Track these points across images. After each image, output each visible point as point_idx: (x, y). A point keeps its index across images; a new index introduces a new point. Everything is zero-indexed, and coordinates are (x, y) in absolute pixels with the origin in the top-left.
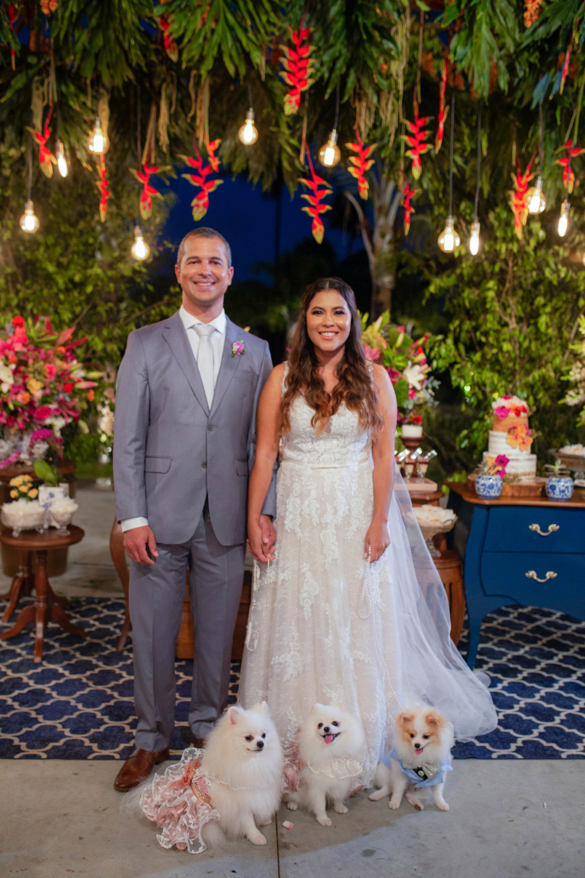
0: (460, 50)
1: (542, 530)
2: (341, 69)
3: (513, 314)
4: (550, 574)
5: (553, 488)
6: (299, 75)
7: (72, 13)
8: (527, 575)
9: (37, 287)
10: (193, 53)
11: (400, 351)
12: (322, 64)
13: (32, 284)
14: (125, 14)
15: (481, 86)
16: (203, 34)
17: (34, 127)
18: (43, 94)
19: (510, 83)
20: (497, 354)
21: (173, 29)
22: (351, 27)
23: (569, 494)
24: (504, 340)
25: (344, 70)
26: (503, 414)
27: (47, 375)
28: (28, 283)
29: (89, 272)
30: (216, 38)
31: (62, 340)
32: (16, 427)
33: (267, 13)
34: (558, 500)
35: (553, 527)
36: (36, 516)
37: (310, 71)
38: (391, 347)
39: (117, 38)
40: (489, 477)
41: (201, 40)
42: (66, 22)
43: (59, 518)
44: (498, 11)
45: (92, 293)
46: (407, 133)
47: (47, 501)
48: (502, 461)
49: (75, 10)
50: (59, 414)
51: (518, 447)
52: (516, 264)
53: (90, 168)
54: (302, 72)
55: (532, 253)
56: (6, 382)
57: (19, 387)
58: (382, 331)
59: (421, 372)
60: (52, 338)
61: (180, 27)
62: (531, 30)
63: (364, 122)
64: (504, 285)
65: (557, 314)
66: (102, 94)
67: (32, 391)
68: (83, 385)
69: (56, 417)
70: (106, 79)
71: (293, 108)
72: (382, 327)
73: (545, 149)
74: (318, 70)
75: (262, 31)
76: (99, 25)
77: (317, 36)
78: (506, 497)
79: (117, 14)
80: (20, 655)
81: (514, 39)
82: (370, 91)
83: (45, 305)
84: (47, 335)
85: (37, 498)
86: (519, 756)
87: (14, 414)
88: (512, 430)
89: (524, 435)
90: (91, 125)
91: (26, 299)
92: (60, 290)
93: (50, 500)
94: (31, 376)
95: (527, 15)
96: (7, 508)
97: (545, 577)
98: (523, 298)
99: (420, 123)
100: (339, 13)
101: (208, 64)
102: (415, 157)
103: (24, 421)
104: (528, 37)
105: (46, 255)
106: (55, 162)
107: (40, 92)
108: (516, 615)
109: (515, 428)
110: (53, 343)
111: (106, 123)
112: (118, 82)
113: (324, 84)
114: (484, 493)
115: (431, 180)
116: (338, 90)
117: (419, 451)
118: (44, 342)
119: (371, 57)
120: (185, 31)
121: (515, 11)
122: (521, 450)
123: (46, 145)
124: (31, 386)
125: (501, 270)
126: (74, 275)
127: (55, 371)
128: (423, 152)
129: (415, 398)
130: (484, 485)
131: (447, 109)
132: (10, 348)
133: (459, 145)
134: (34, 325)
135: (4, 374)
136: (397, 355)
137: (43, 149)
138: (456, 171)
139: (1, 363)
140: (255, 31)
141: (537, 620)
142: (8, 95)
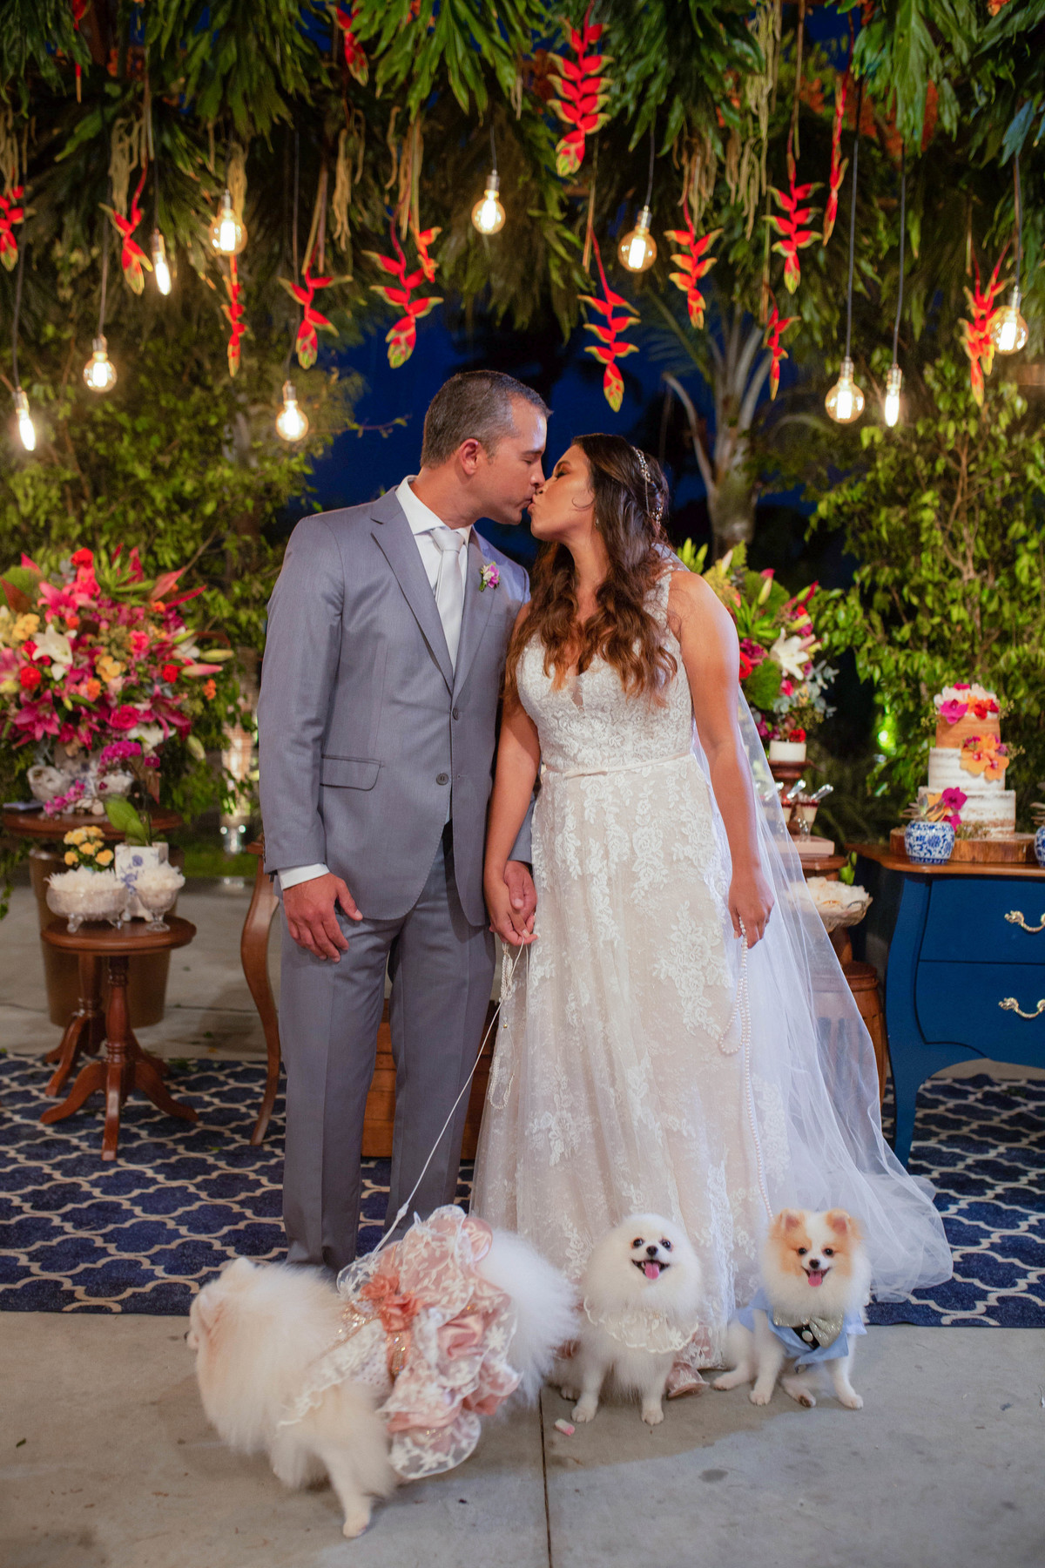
0: (870, 56)
1: (1028, 922)
2: (657, 96)
3: (969, 554)
4: (1043, 1004)
6: (582, 106)
8: (1001, 1004)
9: (116, 508)
10: (395, 69)
11: (765, 611)
12: (624, 88)
13: (109, 503)
15: (909, 124)
16: (413, 34)
17: (113, 206)
18: (131, 149)
19: (961, 119)
20: (940, 625)
21: (361, 25)
22: (676, 20)
24: (953, 601)
25: (663, 97)
26: (953, 714)
27: (132, 650)
28: (100, 500)
29: (210, 476)
30: (436, 44)
31: (160, 591)
32: (77, 743)
36: (108, 896)
37: (602, 100)
38: (750, 603)
39: (261, 47)
40: (930, 824)
41: (409, 47)
42: (171, 18)
43: (151, 900)
45: (214, 516)
46: (777, 212)
47: (128, 872)
48: (954, 798)
50: (153, 720)
51: (983, 774)
52: (975, 460)
53: (212, 285)
54: (588, 101)
55: (1003, 438)
56: (61, 663)
57: (83, 671)
58: (733, 577)
59: (804, 649)
60: (143, 586)
61: (372, 21)
62: (1000, 19)
63: (696, 194)
64: (952, 502)
66: (235, 151)
67: (105, 678)
68: (195, 670)
69: (147, 725)
70: (242, 123)
71: (572, 164)
72: (732, 570)
73: (1025, 242)
74: (617, 99)
75: (518, 29)
76: (229, 26)
77: (615, 38)
78: (961, 861)
80: (77, 1148)
81: (969, 39)
82: (709, 135)
84: (132, 579)
85: (112, 865)
86: (993, 1322)
87: (73, 718)
88: (970, 743)
89: (992, 753)
90: (216, 206)
91: (97, 529)
93: (135, 869)
94: (104, 651)
96: (58, 882)
97: (1036, 1010)
98: (986, 524)
99: (798, 194)
101: (422, 90)
102: (789, 254)
103: (91, 731)
104: (994, 32)
105: (133, 450)
106: (149, 268)
107: (126, 145)
108: (979, 1096)
109: (976, 739)
110: (144, 596)
111: (240, 203)
112: (264, 126)
113: (626, 122)
114: (922, 854)
115: (817, 308)
116: (652, 133)
117: (801, 785)
118: (127, 594)
119: (712, 70)
120: (382, 29)
122: (988, 780)
123: (134, 238)
124: (105, 670)
125: (947, 470)
126: (183, 484)
127: (146, 644)
128: (805, 244)
129: (793, 696)
130: (920, 839)
131: (845, 163)
132: (67, 601)
133: (866, 241)
134: (111, 563)
135: (57, 648)
136: (761, 619)
137: (126, 241)
138: (860, 287)
139: (51, 628)
140: (506, 31)
141: (1018, 1104)
142: (68, 150)
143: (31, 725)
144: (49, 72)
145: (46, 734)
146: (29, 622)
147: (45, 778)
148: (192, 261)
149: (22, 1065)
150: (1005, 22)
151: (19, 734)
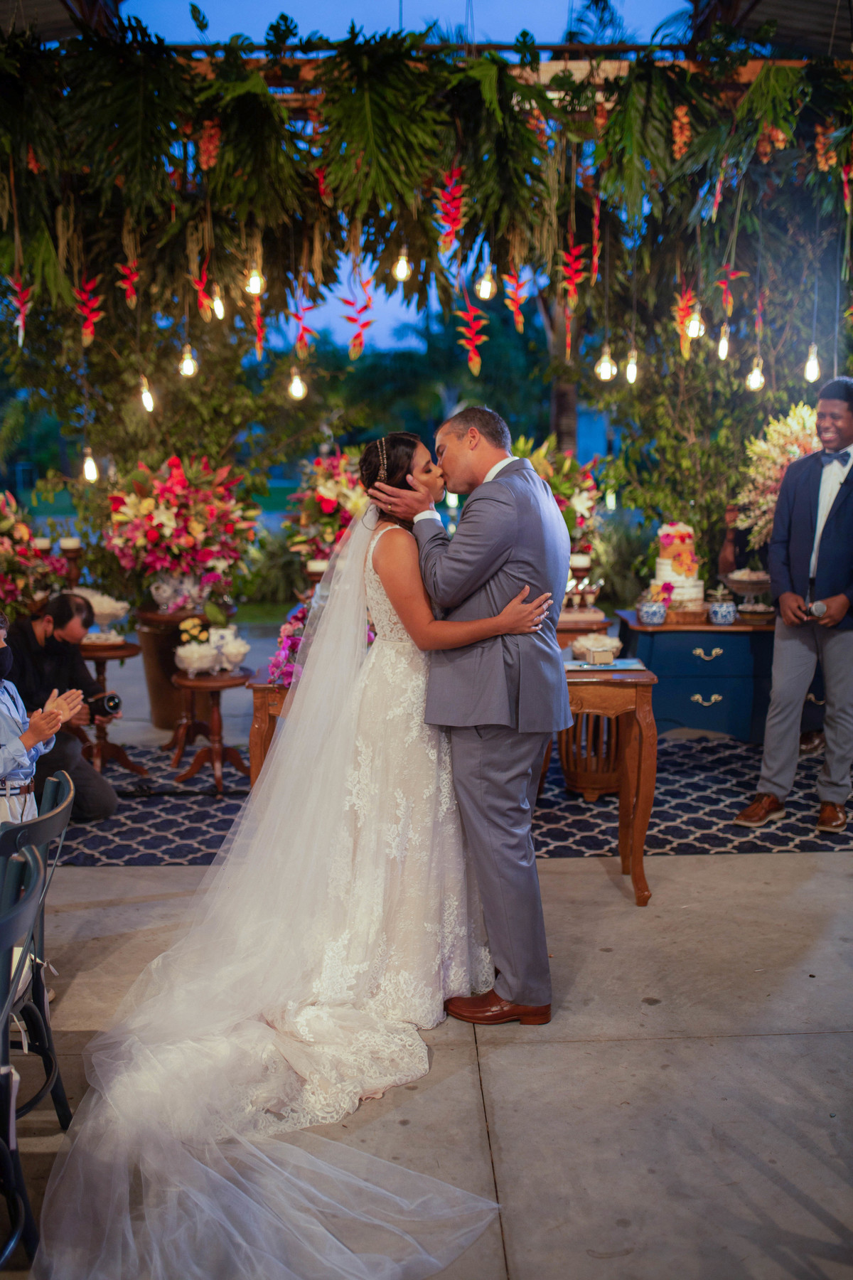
0: (610, 188)
1: (706, 654)
2: (494, 205)
3: (691, 428)
4: (715, 698)
5: (715, 613)
6: (453, 215)
7: (228, 165)
8: (692, 698)
10: (349, 198)
11: (567, 477)
12: (475, 202)
14: (282, 166)
16: (357, 180)
17: (188, 271)
18: (198, 239)
19: (664, 210)
20: (675, 471)
21: (331, 180)
22: (501, 166)
23: (731, 619)
24: (683, 456)
25: (497, 207)
26: (668, 541)
27: (208, 517)
29: (237, 402)
30: (370, 182)
31: (219, 480)
32: (179, 570)
33: (419, 158)
34: (720, 625)
35: (717, 651)
36: (209, 659)
37: (463, 210)
38: (558, 473)
39: (272, 184)
40: (653, 604)
41: (356, 186)
42: (223, 174)
43: (233, 659)
44: (649, 141)
46: (564, 264)
47: (218, 644)
48: (668, 588)
49: (231, 161)
50: (220, 555)
51: (684, 574)
52: (687, 378)
53: (244, 306)
54: (456, 211)
55: (703, 365)
56: (169, 526)
57: (181, 530)
58: (549, 458)
59: (591, 499)
60: (210, 478)
61: (336, 178)
62: (680, 162)
63: (517, 254)
65: (740, 427)
66: (256, 232)
67: (194, 534)
68: (240, 525)
69: (218, 559)
70: (260, 221)
72: (548, 452)
73: (707, 266)
74: (471, 207)
76: (253, 172)
77: (469, 174)
78: (671, 624)
79: (273, 166)
81: (666, 171)
82: (524, 227)
83: (189, 438)
84: (204, 476)
85: (208, 640)
87: (177, 558)
88: (677, 557)
89: (690, 562)
90: (244, 263)
92: (204, 422)
93: (221, 642)
94: (193, 518)
95: (676, 148)
96: (182, 652)
97: (710, 700)
98: (702, 409)
99: (575, 252)
100: (489, 152)
101: (363, 210)
102: (570, 288)
103: (188, 564)
104: (677, 170)
106: (212, 305)
107: (195, 237)
108: (699, 748)
109: (679, 555)
110: (210, 483)
112: (273, 224)
113: (478, 220)
114: (648, 620)
115: (594, 297)
117: (586, 581)
118: (203, 483)
119: (523, 198)
120: (341, 180)
121: (665, 142)
122: (687, 577)
123: (203, 290)
124: (193, 529)
126: (221, 406)
127: (216, 513)
128: (579, 280)
129: (584, 526)
130: (647, 612)
131: (601, 243)
132: (170, 490)
133: (618, 263)
134: (191, 466)
135: (166, 519)
136: (565, 482)
137: (200, 294)
138: (617, 288)
139: (162, 507)
140: (408, 173)
141: (720, 752)
142: (164, 241)
143: (155, 562)
144: (158, 210)
145: (163, 567)
146: (148, 504)
147: (161, 591)
149: (150, 752)
150: (682, 165)
151: (147, 567)
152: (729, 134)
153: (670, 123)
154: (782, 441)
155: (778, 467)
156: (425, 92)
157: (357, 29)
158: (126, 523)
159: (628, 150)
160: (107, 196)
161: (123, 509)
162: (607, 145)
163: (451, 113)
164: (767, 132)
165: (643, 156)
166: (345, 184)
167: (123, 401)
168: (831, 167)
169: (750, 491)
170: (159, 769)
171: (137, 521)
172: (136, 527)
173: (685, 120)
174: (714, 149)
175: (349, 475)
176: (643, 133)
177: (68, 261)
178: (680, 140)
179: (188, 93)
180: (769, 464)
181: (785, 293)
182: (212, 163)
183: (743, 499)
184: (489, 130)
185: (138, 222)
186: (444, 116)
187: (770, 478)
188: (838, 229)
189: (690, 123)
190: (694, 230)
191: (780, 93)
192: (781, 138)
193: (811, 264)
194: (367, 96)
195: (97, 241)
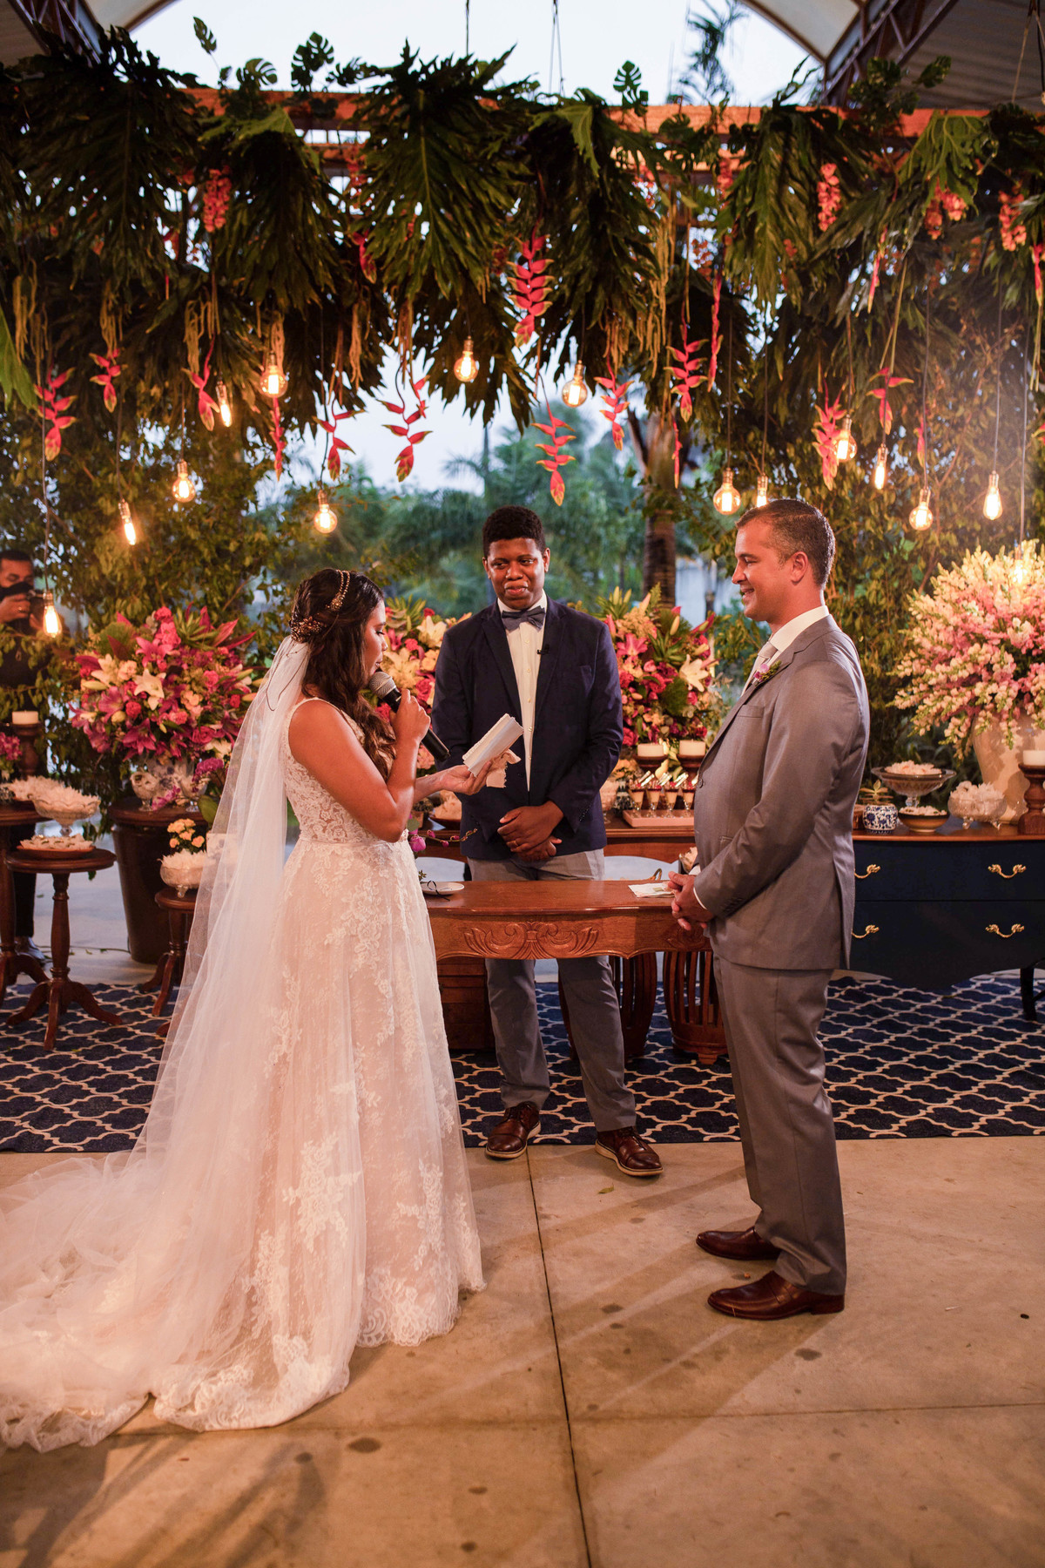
2: (586, 285)
4: (870, 928)
5: (871, 817)
6: (532, 297)
7: (241, 225)
10: (397, 273)
14: (311, 229)
17: (187, 366)
18: (200, 323)
19: (804, 298)
21: (374, 249)
22: (596, 234)
23: (891, 825)
25: (590, 287)
27: (207, 685)
29: (247, 537)
30: (425, 252)
31: (222, 637)
32: (168, 754)
33: (491, 223)
34: (877, 833)
35: (872, 868)
37: (546, 291)
38: (663, 635)
39: (299, 253)
42: (234, 239)
44: (786, 209)
46: (673, 362)
49: (245, 223)
53: (259, 411)
54: (537, 293)
56: (155, 697)
57: (171, 702)
58: (651, 614)
59: (705, 668)
60: (210, 635)
61: (381, 246)
62: (827, 235)
63: (616, 351)
66: (276, 317)
67: (188, 707)
69: (219, 740)
70: (283, 301)
72: (650, 608)
74: (556, 289)
79: (300, 229)
81: (809, 246)
82: (624, 314)
84: (203, 631)
85: (204, 847)
87: (165, 739)
90: (261, 357)
92: (204, 563)
94: (187, 687)
95: (822, 216)
96: (168, 862)
97: (864, 932)
99: (689, 349)
101: (415, 288)
102: (684, 393)
103: (179, 746)
104: (823, 245)
106: (216, 409)
107: (195, 321)
110: (210, 641)
111: (281, 354)
112: (299, 304)
113: (565, 302)
116: (583, 312)
118: (200, 641)
119: (625, 276)
120: (388, 249)
121: (807, 208)
123: (205, 389)
124: (187, 701)
126: (227, 543)
127: (216, 680)
128: (694, 385)
129: (697, 704)
131: (721, 338)
132: (157, 650)
133: (741, 368)
134: (186, 620)
135: (152, 687)
136: (672, 647)
137: (203, 395)
139: (147, 671)
141: (870, 998)
142: (155, 325)
143: (135, 743)
144: (148, 283)
145: (145, 750)
146: (128, 667)
147: (144, 781)
148: (245, 396)
149: (125, 994)
150: (830, 237)
151: (124, 750)
152: (889, 200)
153: (814, 185)
154: (955, 596)
155: (951, 628)
156: (498, 138)
157: (412, 54)
158: (100, 692)
159: (760, 216)
160: (80, 265)
161: (95, 674)
162: (733, 209)
163: (531, 166)
164: (938, 198)
165: (778, 226)
166: (393, 253)
167: (100, 535)
168: (1019, 245)
169: (912, 660)
170: (137, 1016)
171: (114, 689)
172: (113, 698)
173: (834, 181)
174: (871, 218)
175: (392, 633)
176: (779, 197)
177: (27, 347)
178: (828, 206)
179: (189, 129)
180: (938, 625)
181: (955, 409)
182: (220, 223)
183: (903, 669)
184: (581, 188)
185: (122, 300)
186: (523, 168)
187: (939, 643)
188: (1025, 325)
189: (839, 186)
190: (844, 322)
191: (957, 147)
192: (958, 206)
193: (988, 371)
194: (423, 140)
195: (68, 324)
